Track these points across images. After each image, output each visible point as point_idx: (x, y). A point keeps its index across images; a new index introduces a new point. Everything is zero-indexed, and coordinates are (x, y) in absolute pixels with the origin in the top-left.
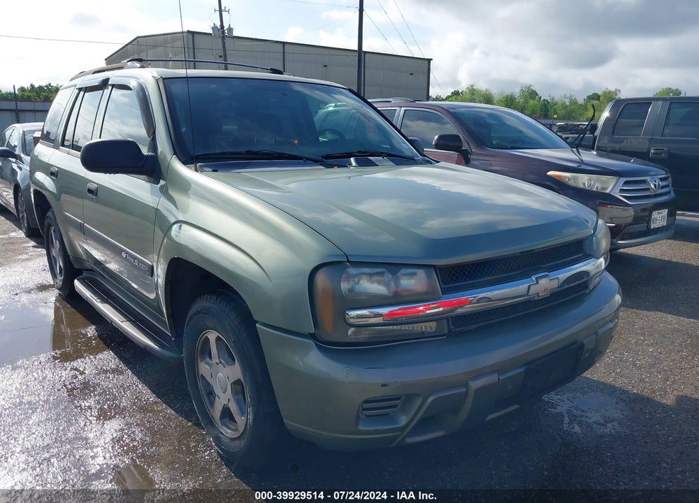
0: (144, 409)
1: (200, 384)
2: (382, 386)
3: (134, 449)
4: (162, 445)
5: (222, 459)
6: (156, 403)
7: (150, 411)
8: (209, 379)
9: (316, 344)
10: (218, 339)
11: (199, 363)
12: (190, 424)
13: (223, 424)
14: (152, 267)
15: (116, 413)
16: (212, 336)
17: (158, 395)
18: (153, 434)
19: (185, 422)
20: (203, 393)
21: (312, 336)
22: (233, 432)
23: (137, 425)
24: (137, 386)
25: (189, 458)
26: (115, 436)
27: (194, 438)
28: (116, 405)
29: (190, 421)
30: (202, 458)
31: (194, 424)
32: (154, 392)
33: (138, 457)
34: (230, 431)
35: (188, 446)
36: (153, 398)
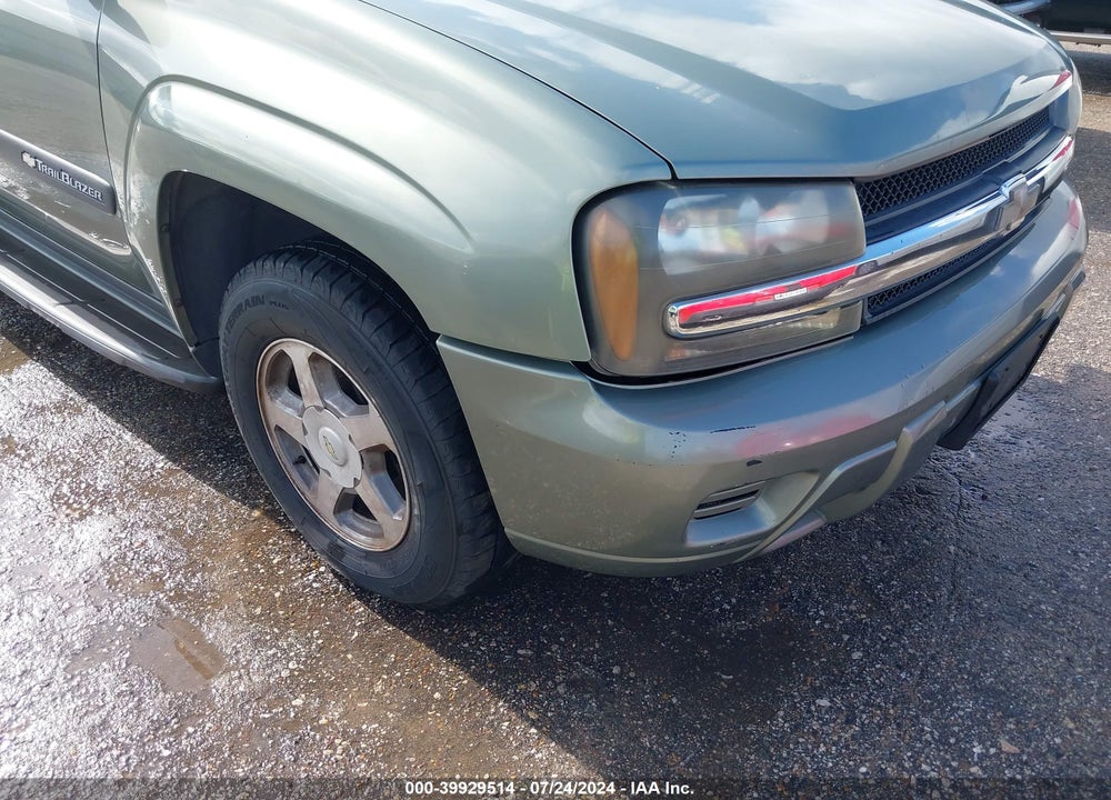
0: (149, 489)
1: (275, 444)
2: (749, 464)
3: (157, 582)
4: (214, 569)
5: (347, 585)
6: (171, 472)
7: (166, 492)
8: (297, 435)
9: (595, 385)
10: (314, 358)
11: (268, 403)
12: (256, 513)
13: (342, 522)
14: (112, 193)
15: (93, 503)
16: (299, 353)
17: (172, 454)
18: (189, 543)
19: (244, 510)
20: (286, 461)
21: (583, 368)
22: (369, 540)
23: (147, 526)
24: (120, 437)
25: (278, 590)
26: (105, 555)
27: (274, 544)
28: (88, 486)
29: (254, 507)
30: (305, 587)
31: (266, 513)
32: (159, 449)
33: (171, 600)
34: (363, 537)
35: (267, 563)
36: (161, 463)
